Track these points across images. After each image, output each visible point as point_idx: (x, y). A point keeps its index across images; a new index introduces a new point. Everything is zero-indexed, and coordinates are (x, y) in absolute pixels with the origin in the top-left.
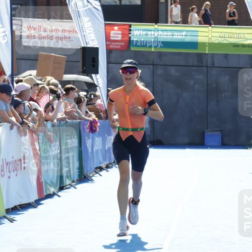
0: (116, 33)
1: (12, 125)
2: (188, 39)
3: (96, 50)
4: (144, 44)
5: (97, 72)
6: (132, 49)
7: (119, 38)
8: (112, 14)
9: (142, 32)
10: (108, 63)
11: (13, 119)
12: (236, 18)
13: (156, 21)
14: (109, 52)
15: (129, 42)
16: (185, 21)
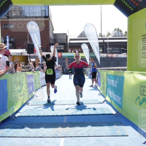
0: (59, 55)
1: (42, 71)
2: (72, 55)
3: (56, 58)
4: (64, 56)
5: (56, 61)
6: (63, 57)
7: (60, 55)
8: (59, 51)
9: (64, 54)
10: (58, 60)
11: (42, 70)
12: (80, 52)
13: (66, 52)
14: (58, 58)
15: (62, 56)
16: (71, 52)
